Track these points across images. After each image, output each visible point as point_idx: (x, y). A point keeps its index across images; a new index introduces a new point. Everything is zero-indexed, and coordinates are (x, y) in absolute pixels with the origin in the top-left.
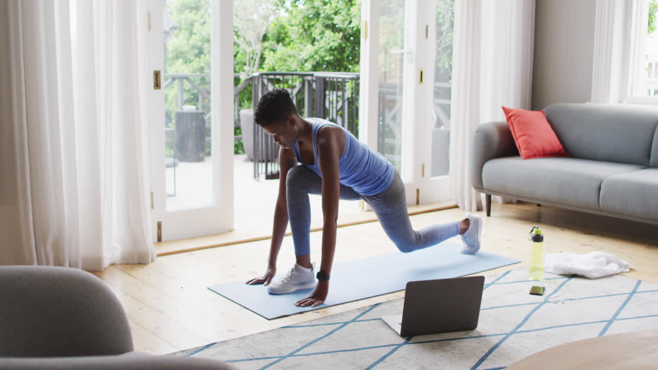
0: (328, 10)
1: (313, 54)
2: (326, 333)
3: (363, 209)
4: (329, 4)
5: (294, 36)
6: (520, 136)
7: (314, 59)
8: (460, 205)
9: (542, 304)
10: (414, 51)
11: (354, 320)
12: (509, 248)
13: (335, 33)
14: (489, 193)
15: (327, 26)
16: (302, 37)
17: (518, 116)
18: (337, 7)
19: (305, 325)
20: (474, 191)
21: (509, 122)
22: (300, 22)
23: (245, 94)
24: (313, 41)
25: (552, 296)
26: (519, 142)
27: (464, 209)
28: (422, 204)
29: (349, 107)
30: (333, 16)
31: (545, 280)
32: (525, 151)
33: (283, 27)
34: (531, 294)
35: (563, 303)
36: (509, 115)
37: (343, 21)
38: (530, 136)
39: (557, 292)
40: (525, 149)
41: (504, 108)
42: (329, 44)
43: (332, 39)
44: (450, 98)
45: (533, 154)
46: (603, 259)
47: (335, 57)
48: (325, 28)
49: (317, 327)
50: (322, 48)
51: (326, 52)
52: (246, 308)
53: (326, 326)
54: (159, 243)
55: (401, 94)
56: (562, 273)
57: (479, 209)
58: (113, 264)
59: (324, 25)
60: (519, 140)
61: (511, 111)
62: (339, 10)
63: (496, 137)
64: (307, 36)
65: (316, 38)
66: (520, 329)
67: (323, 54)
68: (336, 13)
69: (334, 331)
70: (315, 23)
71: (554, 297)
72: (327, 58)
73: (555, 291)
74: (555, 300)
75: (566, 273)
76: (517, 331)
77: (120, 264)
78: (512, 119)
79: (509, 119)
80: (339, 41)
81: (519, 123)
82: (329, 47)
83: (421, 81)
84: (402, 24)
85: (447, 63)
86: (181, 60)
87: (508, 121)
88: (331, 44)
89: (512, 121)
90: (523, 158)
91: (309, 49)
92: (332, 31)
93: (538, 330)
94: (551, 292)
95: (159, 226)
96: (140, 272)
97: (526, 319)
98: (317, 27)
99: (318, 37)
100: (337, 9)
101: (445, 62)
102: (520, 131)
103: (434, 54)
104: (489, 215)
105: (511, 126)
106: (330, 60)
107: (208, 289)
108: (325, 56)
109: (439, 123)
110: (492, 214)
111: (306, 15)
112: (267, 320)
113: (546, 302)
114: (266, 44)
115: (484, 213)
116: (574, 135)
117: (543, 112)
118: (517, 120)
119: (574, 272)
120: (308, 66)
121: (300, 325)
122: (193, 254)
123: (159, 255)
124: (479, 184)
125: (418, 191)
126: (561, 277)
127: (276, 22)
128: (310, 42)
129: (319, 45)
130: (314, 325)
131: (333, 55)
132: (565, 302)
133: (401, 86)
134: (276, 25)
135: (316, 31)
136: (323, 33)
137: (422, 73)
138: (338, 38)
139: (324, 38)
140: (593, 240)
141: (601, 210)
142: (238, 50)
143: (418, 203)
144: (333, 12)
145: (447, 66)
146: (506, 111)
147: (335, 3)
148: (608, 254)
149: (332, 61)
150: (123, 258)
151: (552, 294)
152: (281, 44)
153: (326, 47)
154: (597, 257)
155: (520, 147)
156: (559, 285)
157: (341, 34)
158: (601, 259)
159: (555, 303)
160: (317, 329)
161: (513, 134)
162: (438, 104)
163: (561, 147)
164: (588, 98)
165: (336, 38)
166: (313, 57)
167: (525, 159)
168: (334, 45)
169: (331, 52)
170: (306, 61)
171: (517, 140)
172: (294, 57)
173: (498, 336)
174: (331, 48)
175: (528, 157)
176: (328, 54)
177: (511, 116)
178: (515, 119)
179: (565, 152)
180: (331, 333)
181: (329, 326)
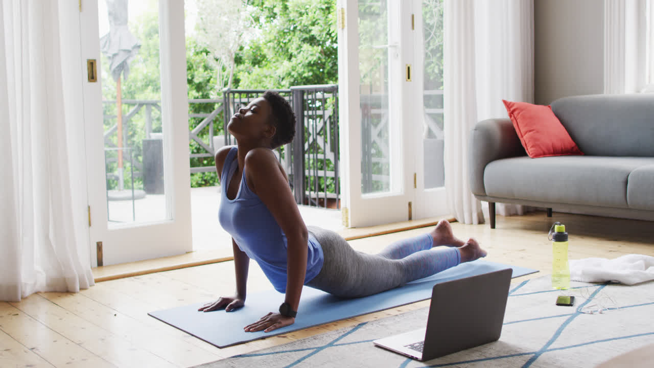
0: (305, 20)
1: (290, 70)
2: (292, 362)
3: (347, 226)
4: (305, 14)
5: (270, 55)
6: (526, 133)
7: (293, 76)
8: (459, 219)
9: (573, 316)
10: (399, 45)
11: (331, 345)
12: (522, 258)
13: (313, 47)
14: (492, 200)
15: (304, 40)
16: (278, 55)
17: (522, 110)
18: (314, 18)
19: (265, 352)
20: (474, 199)
21: (512, 118)
22: (275, 37)
23: (220, 122)
24: (290, 57)
25: (585, 306)
26: (525, 139)
27: (464, 223)
28: (415, 220)
29: (331, 129)
30: (310, 28)
31: (573, 289)
32: (532, 149)
33: (258, 48)
34: (558, 304)
35: (601, 313)
36: (512, 109)
37: (321, 31)
38: (538, 132)
39: (591, 302)
40: (532, 147)
41: (505, 102)
42: (307, 58)
43: (311, 53)
44: (442, 107)
45: (542, 152)
46: (641, 262)
47: (314, 73)
48: (302, 42)
49: (281, 354)
50: (300, 64)
51: (304, 68)
52: (193, 335)
53: (294, 353)
54: (100, 268)
55: (387, 106)
56: (592, 280)
57: (481, 222)
58: (37, 293)
59: (302, 39)
60: (525, 137)
61: (514, 105)
62: (317, 20)
63: (497, 134)
64: (283, 53)
65: (293, 54)
66: (551, 347)
67: (301, 71)
68: (313, 24)
69: (304, 358)
70: (291, 38)
71: (588, 308)
72: (306, 75)
73: (589, 300)
74: (590, 310)
75: (596, 280)
76: (549, 348)
77: (46, 292)
78: (516, 113)
79: (511, 114)
80: (318, 55)
81: (524, 118)
82: (307, 62)
83: (409, 78)
84: (385, 28)
85: (437, 67)
86: (150, 88)
87: (511, 116)
88: (310, 58)
89: (515, 116)
90: (531, 156)
91: (285, 66)
92: (311, 45)
93: (575, 346)
94: (584, 301)
95: (99, 247)
96: (67, 300)
97: (558, 333)
98: (293, 41)
99: (295, 52)
100: (314, 20)
101: (434, 67)
102: (526, 125)
103: (423, 56)
104: (493, 226)
105: (515, 121)
106: (309, 77)
107: (149, 315)
108: (304, 72)
109: (430, 134)
110: (496, 226)
111: (282, 29)
112: (218, 349)
113: (579, 312)
114: (241, 67)
115: (487, 226)
116: (587, 131)
117: (549, 107)
118: (521, 114)
119: (607, 278)
120: (286, 83)
121: (257, 353)
122: (138, 279)
123: (97, 281)
124: (480, 192)
125: (410, 204)
126: (591, 285)
127: (251, 45)
128: (286, 59)
129: (296, 61)
130: (277, 353)
131: (312, 70)
132: (603, 312)
133: (387, 97)
134: (251, 48)
135: (293, 46)
136: (300, 47)
137: (409, 68)
138: (317, 52)
139: (302, 52)
140: (620, 246)
141: (630, 209)
142: (211, 74)
143: (410, 219)
144: (310, 22)
145: (436, 71)
146: (508, 105)
147: (312, 13)
148: (645, 256)
149: (311, 78)
150: (48, 285)
151: (584, 304)
152: (257, 66)
153: (303, 63)
154: (632, 261)
155: (526, 145)
156: (591, 294)
157: (320, 48)
158: (637, 263)
159: (592, 314)
160: (282, 356)
161: (517, 131)
162: (429, 115)
163: (573, 144)
164: (601, 90)
165: (314, 52)
166: (290, 74)
167: (532, 158)
168: (312, 60)
169: (310, 68)
170: (283, 79)
171: (522, 137)
172: (271, 77)
173: (524, 356)
174: (310, 62)
175: (537, 156)
176: (306, 70)
177: (514, 110)
178: (519, 113)
179: (578, 149)
180: (299, 361)
181: (297, 352)
